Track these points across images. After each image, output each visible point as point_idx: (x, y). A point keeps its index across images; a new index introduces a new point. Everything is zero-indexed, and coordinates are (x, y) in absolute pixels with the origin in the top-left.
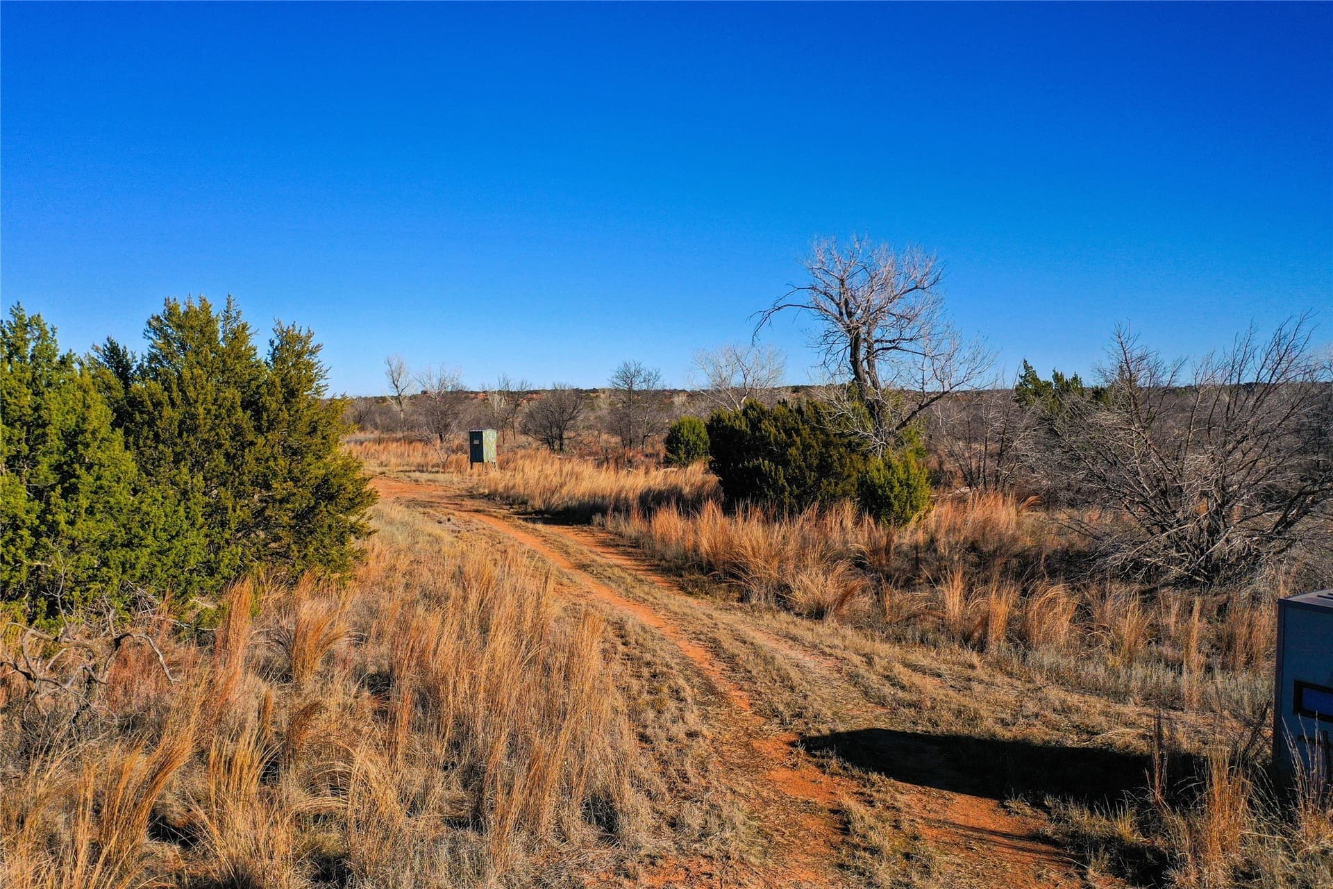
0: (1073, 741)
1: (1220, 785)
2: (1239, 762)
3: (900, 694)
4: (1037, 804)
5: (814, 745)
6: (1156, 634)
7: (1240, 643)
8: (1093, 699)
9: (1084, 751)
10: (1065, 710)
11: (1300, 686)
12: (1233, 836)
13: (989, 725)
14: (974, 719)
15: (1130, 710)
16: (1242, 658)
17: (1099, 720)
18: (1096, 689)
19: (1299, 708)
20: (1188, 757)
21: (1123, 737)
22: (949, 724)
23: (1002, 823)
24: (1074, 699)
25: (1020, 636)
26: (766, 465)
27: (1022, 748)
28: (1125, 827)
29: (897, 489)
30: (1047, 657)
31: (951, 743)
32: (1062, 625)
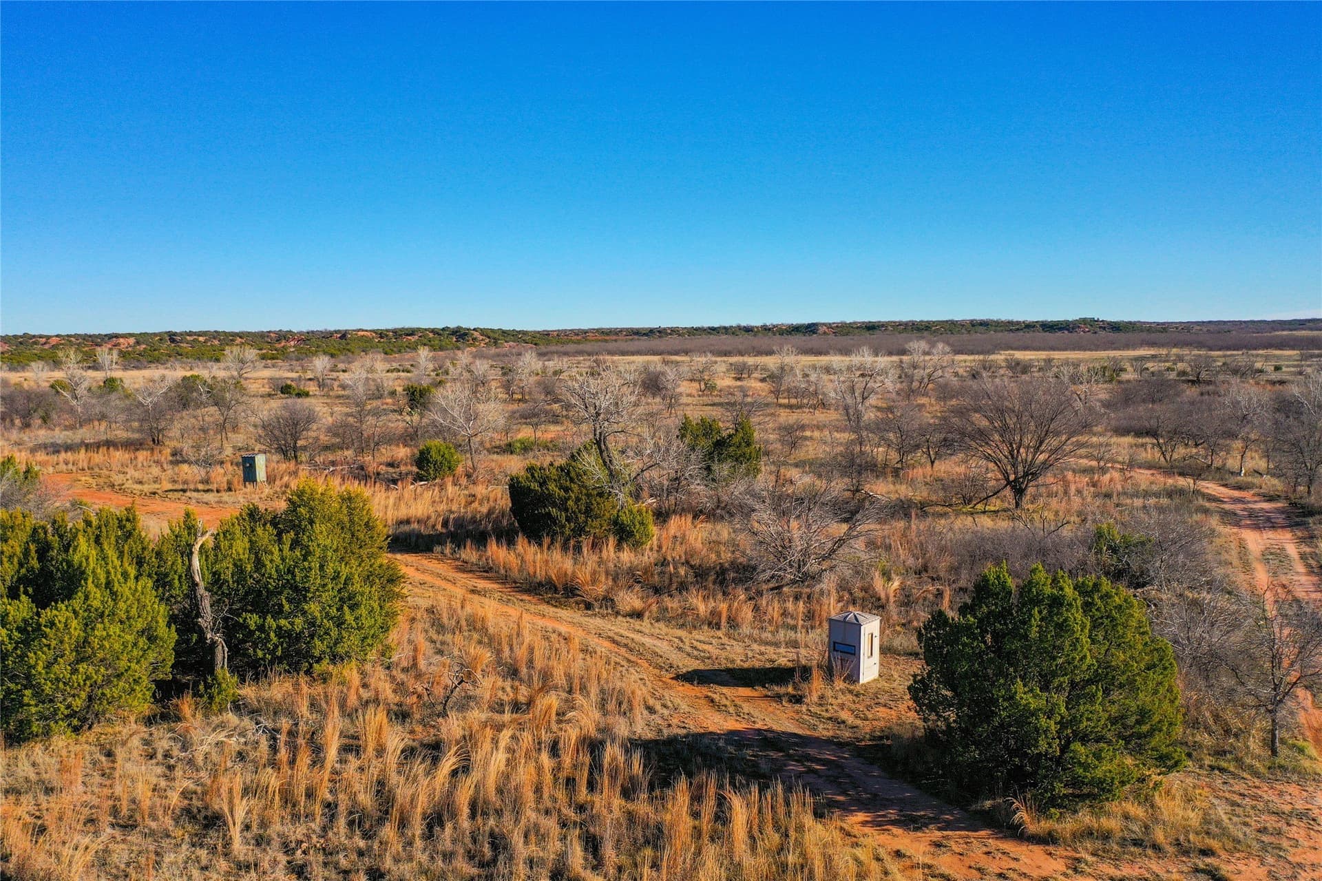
0: (768, 665)
1: (815, 673)
2: (819, 666)
3: (702, 654)
4: (764, 687)
5: (677, 677)
6: (785, 614)
7: (817, 614)
8: (768, 647)
9: (773, 668)
10: (762, 654)
11: (834, 643)
12: (818, 688)
13: (739, 663)
14: (733, 661)
15: (782, 650)
16: (818, 623)
17: (774, 657)
18: (767, 643)
19: (834, 650)
20: (804, 667)
21: (783, 662)
22: (725, 665)
23: (755, 694)
24: (763, 648)
25: (733, 623)
26: (554, 511)
27: (753, 670)
28: (790, 689)
29: (637, 527)
30: (746, 629)
31: (729, 671)
32: (747, 613)
